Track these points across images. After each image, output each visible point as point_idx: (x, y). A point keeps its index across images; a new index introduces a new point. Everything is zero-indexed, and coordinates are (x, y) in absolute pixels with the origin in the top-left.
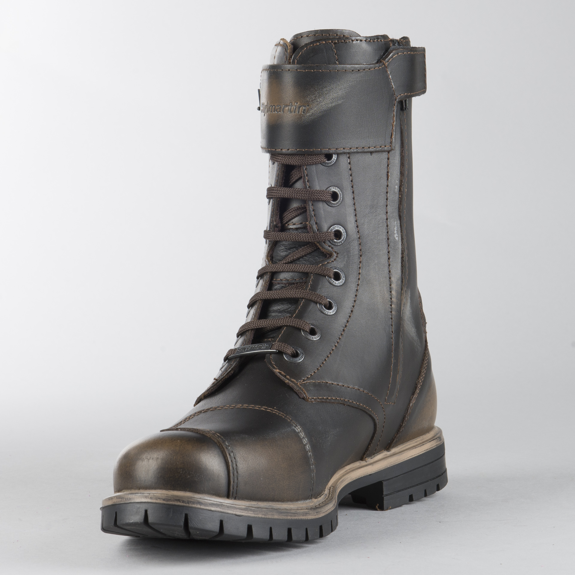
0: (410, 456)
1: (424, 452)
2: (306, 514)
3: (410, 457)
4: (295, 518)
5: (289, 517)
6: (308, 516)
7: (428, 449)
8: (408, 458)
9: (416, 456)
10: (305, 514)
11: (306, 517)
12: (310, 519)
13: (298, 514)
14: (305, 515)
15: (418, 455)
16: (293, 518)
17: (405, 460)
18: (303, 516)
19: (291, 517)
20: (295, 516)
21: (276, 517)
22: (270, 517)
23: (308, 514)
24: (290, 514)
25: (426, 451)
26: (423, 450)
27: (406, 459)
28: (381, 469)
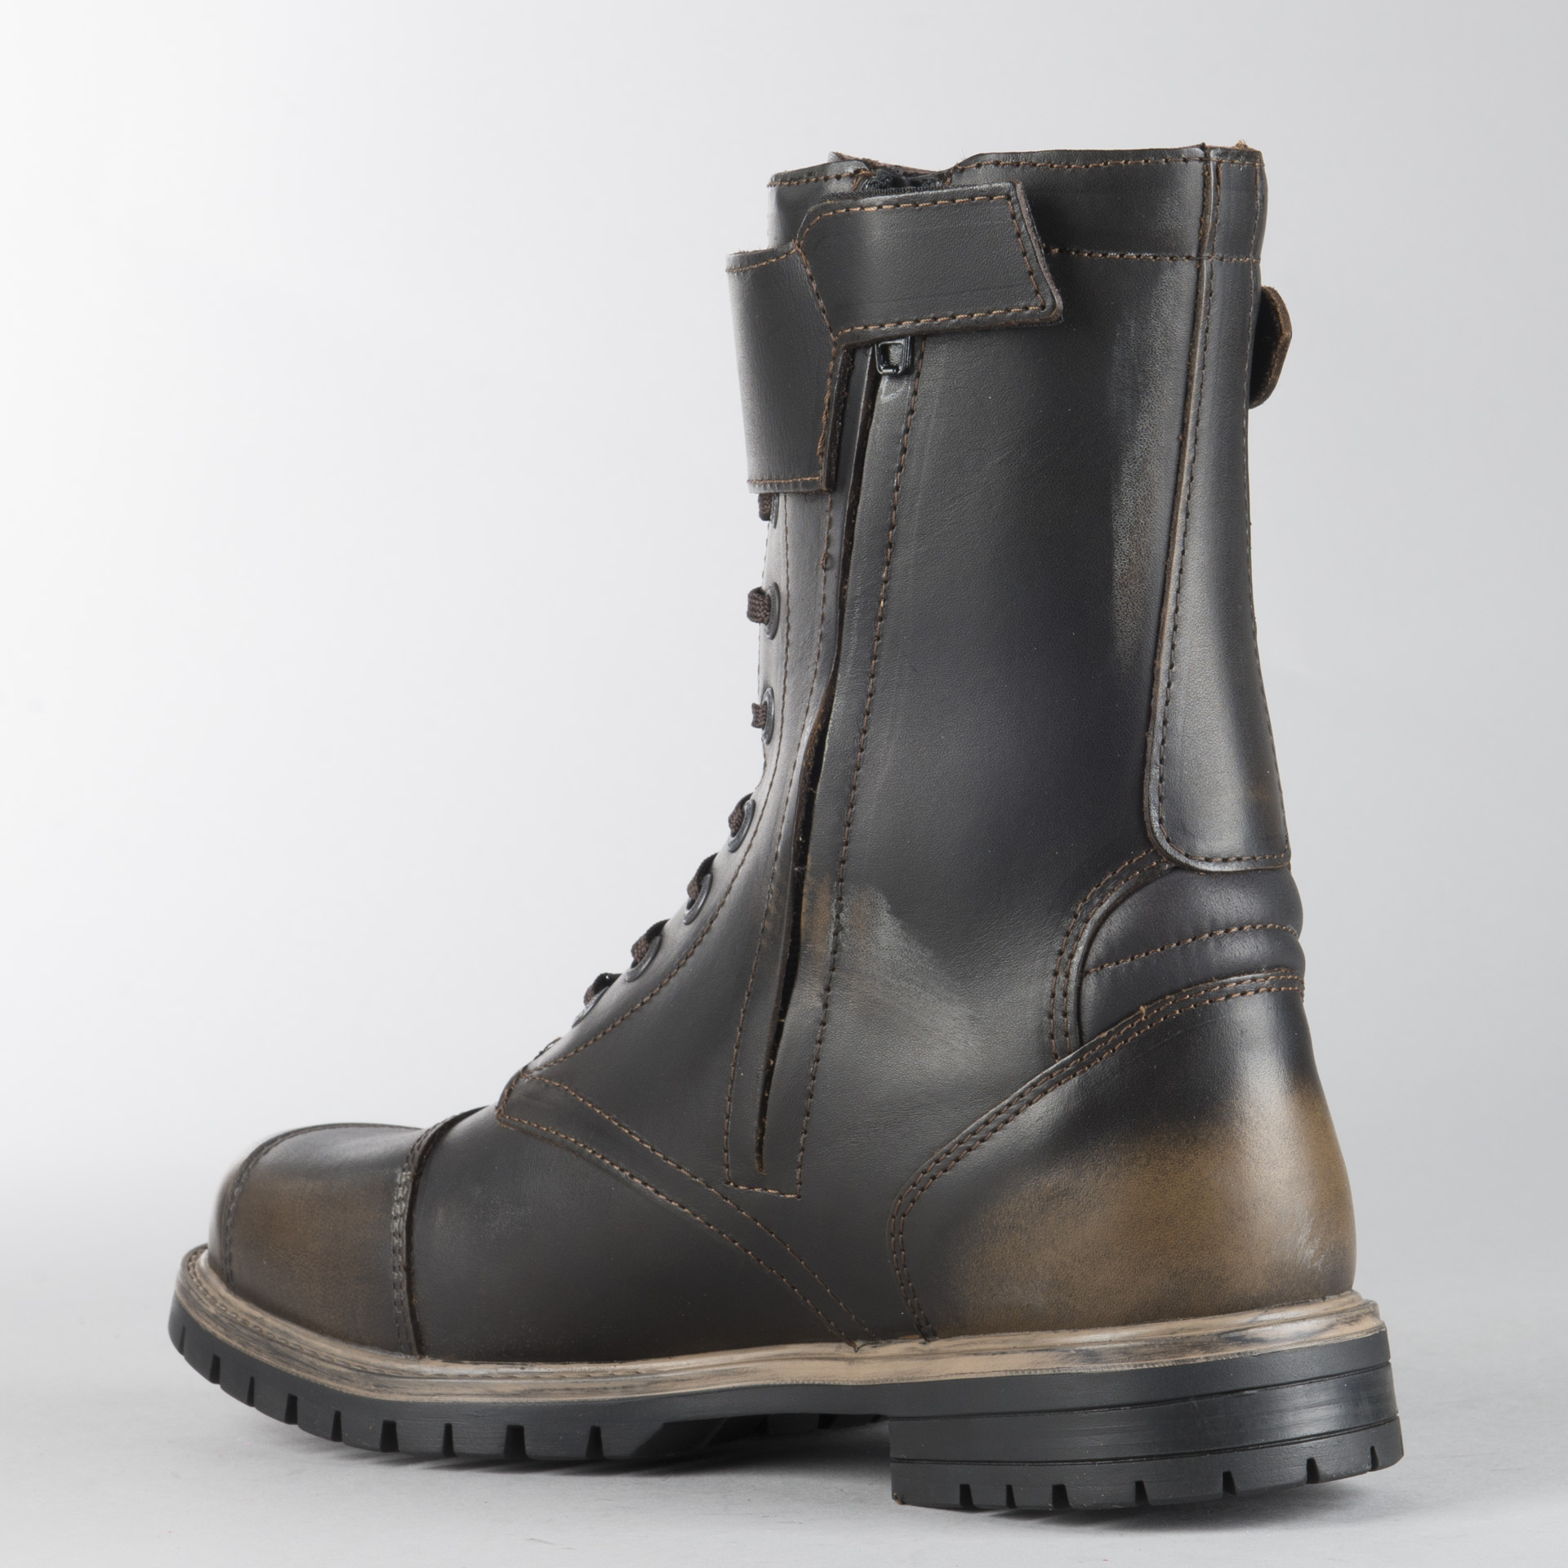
0: (958, 1372)
1: (1003, 1374)
2: (341, 1377)
3: (957, 1374)
4: (308, 1376)
5: (294, 1370)
6: (347, 1385)
7: (1017, 1371)
8: (952, 1375)
9: (974, 1376)
10: (337, 1378)
11: (340, 1386)
12: (350, 1393)
13: (316, 1370)
14: (337, 1380)
15: (980, 1376)
16: (302, 1374)
17: (943, 1378)
18: (331, 1379)
19: (299, 1373)
20: (310, 1373)
21: (265, 1358)
22: (252, 1353)
23: (347, 1379)
24: (296, 1363)
25: (1009, 1374)
26: (1002, 1369)
27: (946, 1376)
28: (875, 1381)
